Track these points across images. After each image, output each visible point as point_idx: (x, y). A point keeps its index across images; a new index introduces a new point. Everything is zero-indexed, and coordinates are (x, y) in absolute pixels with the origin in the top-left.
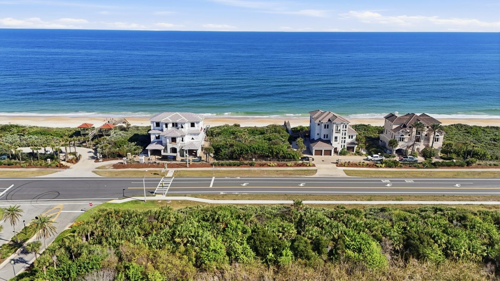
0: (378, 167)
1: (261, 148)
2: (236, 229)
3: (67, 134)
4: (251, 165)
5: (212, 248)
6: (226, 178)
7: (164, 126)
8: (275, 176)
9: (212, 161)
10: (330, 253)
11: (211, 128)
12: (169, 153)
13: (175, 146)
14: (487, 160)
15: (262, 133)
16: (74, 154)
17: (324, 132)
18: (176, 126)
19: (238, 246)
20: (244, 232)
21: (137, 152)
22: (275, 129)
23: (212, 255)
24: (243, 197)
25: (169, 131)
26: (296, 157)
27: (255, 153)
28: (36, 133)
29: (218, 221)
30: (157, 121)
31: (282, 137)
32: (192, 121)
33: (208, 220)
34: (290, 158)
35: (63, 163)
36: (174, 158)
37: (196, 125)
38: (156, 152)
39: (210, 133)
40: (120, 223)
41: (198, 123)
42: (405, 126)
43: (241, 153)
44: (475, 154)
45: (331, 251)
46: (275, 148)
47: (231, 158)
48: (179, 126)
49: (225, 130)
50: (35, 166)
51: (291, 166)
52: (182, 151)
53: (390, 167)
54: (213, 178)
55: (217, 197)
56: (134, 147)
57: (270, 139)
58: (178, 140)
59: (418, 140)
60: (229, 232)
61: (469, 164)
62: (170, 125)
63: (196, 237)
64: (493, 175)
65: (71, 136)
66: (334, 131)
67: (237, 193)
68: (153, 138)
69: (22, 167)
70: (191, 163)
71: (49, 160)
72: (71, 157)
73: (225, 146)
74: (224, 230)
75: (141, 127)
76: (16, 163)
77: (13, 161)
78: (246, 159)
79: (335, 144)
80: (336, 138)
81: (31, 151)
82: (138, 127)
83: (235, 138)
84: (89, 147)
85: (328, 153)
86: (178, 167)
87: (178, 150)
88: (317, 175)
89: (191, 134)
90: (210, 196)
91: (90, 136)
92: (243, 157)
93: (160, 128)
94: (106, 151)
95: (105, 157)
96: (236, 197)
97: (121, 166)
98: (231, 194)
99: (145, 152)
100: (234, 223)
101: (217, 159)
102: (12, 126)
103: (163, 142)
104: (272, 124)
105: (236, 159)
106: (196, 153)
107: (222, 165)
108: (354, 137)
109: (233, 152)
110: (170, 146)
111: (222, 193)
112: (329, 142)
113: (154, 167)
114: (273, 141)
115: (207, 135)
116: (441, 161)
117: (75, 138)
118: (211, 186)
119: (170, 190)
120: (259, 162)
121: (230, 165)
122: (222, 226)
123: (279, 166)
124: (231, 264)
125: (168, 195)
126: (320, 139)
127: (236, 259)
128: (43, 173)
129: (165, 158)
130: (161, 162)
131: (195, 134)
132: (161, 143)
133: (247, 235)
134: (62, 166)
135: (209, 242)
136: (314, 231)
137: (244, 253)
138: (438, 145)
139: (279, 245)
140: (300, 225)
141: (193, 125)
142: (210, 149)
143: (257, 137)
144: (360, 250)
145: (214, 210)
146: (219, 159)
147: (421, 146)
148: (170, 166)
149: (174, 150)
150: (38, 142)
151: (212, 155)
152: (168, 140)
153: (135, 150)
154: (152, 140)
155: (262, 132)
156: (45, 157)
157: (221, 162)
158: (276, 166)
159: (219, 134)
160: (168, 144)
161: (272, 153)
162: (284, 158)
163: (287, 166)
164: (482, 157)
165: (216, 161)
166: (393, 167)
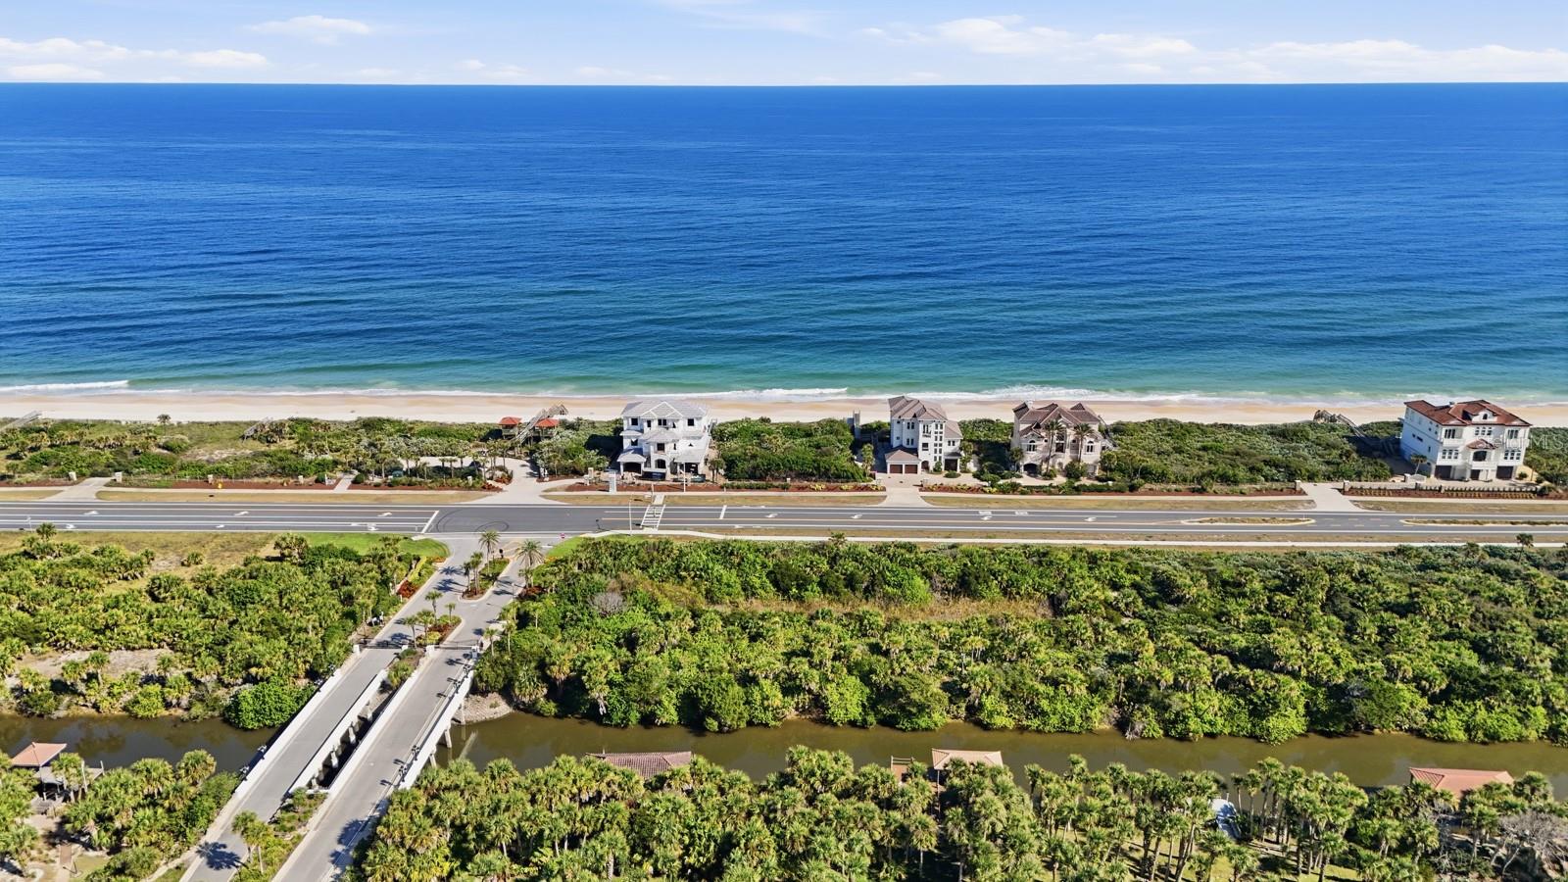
0: (985, 492)
1: (800, 461)
2: (754, 563)
3: (476, 434)
4: (785, 488)
5: (725, 581)
6: (744, 507)
7: (645, 424)
8: (817, 506)
9: (722, 481)
10: (866, 590)
11: (720, 425)
12: (653, 469)
13: (662, 457)
14: (1168, 483)
15: (808, 435)
16: (502, 469)
17: (907, 434)
18: (665, 424)
19: (755, 580)
20: (764, 566)
21: (601, 465)
22: (830, 427)
23: (725, 589)
24: (767, 532)
25: (654, 433)
26: (857, 476)
27: (791, 469)
28: (427, 433)
29: (732, 553)
30: (634, 416)
31: (840, 441)
32: (691, 417)
33: (719, 553)
34: (848, 477)
35: (490, 482)
36: (663, 477)
37: (695, 422)
38: (632, 467)
39: (719, 434)
40: (611, 555)
41: (699, 419)
42: (1038, 426)
43: (769, 469)
44: (1146, 474)
45: (867, 588)
46: (824, 461)
47: (752, 477)
48: (670, 424)
49: (743, 428)
50: (452, 487)
51: (847, 490)
52: (674, 464)
53: (1004, 492)
54: (725, 508)
55: (731, 531)
56: (596, 458)
57: (818, 447)
58: (668, 447)
59: (1060, 449)
60: (746, 567)
61: (1133, 489)
62: (655, 424)
63: (705, 569)
64: (1160, 506)
65: (484, 439)
66: (921, 434)
67: (758, 526)
68: (627, 444)
69: (431, 488)
70: (689, 484)
71: (470, 478)
72: (499, 473)
73: (743, 458)
74: (739, 564)
75: (599, 422)
76: (420, 483)
77: (414, 479)
78: (777, 479)
79: (923, 455)
80: (925, 445)
81: (440, 464)
82: (593, 423)
83: (759, 445)
84: (519, 458)
85: (912, 469)
86: (669, 491)
87: (667, 464)
88: (884, 504)
89: (688, 438)
90: (719, 531)
91: (521, 438)
92: (772, 476)
93: (638, 427)
94: (555, 464)
95: (552, 474)
96: (758, 532)
97: (581, 487)
98: (751, 528)
99: (615, 467)
100: (751, 557)
101: (730, 478)
102: (381, 421)
103: (644, 450)
104: (827, 417)
105: (761, 478)
106: (696, 468)
107: (739, 488)
108: (958, 444)
109: (755, 468)
110: (655, 456)
111: (737, 526)
112: (914, 451)
113: (632, 489)
114: (824, 449)
115: (714, 438)
116: (1097, 483)
117: (491, 442)
118: (721, 518)
119: (662, 522)
120: (797, 483)
121: (751, 488)
122: (737, 561)
123: (828, 489)
124: (747, 597)
125: (660, 528)
126: (901, 447)
127: (753, 594)
128: (469, 499)
129: (648, 476)
130: (642, 482)
131: (694, 438)
132: (639, 451)
133: (767, 570)
134: (490, 488)
135: (721, 575)
136: (850, 566)
137: (763, 587)
138: (1089, 458)
139: (805, 580)
140: (833, 560)
141: (691, 422)
142: (718, 463)
143: (799, 441)
144: (900, 586)
145: (726, 545)
146: (734, 479)
147: (1065, 458)
148: (660, 489)
149: (661, 464)
150: (436, 449)
151: (722, 471)
152: (652, 448)
153: (598, 463)
154: (625, 447)
155: (807, 432)
156: (464, 474)
157: (736, 483)
158: (823, 490)
159: (733, 436)
160: (652, 454)
161: (818, 468)
162: (838, 477)
163: (842, 490)
164: (1162, 477)
165: (728, 482)
166: (1009, 493)
